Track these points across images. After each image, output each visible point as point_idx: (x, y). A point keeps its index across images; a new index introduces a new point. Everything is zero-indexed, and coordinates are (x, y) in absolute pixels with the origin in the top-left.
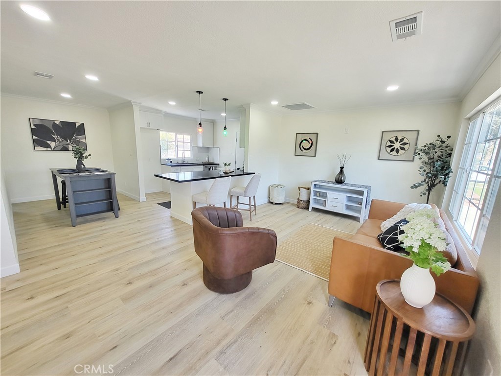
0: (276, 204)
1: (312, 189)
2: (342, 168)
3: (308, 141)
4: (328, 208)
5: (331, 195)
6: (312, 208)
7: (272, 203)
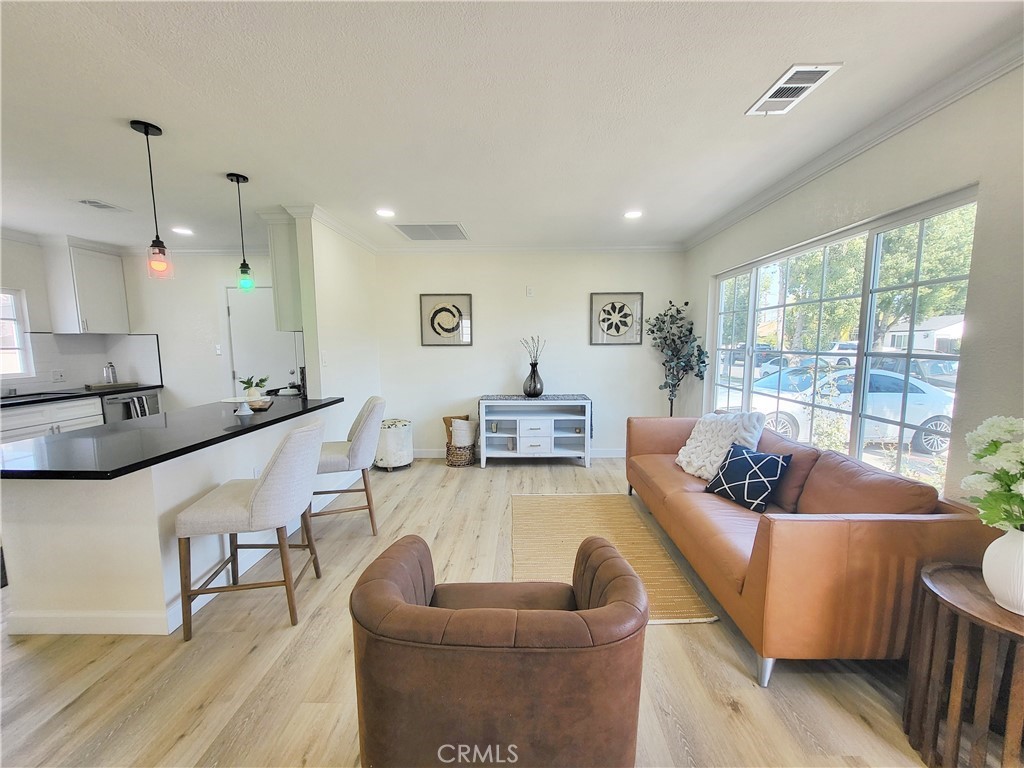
0: (395, 469)
1: (483, 418)
2: (534, 366)
3: (451, 313)
4: (522, 452)
5: (525, 423)
6: (488, 459)
7: (385, 469)
